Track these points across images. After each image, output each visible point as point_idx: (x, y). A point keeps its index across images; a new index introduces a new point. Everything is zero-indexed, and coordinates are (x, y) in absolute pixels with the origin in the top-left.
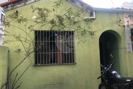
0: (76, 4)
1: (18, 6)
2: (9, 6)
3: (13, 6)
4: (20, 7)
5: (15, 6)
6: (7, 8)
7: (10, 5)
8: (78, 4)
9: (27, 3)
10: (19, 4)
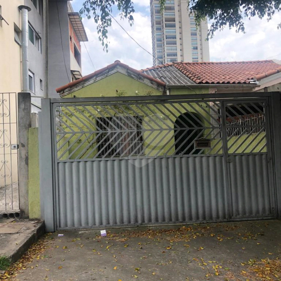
0: (144, 81)
1: (76, 89)
2: (65, 90)
3: (70, 90)
4: (78, 91)
5: (72, 90)
6: (63, 93)
7: (67, 90)
8: (146, 81)
9: (85, 85)
10: (76, 88)
